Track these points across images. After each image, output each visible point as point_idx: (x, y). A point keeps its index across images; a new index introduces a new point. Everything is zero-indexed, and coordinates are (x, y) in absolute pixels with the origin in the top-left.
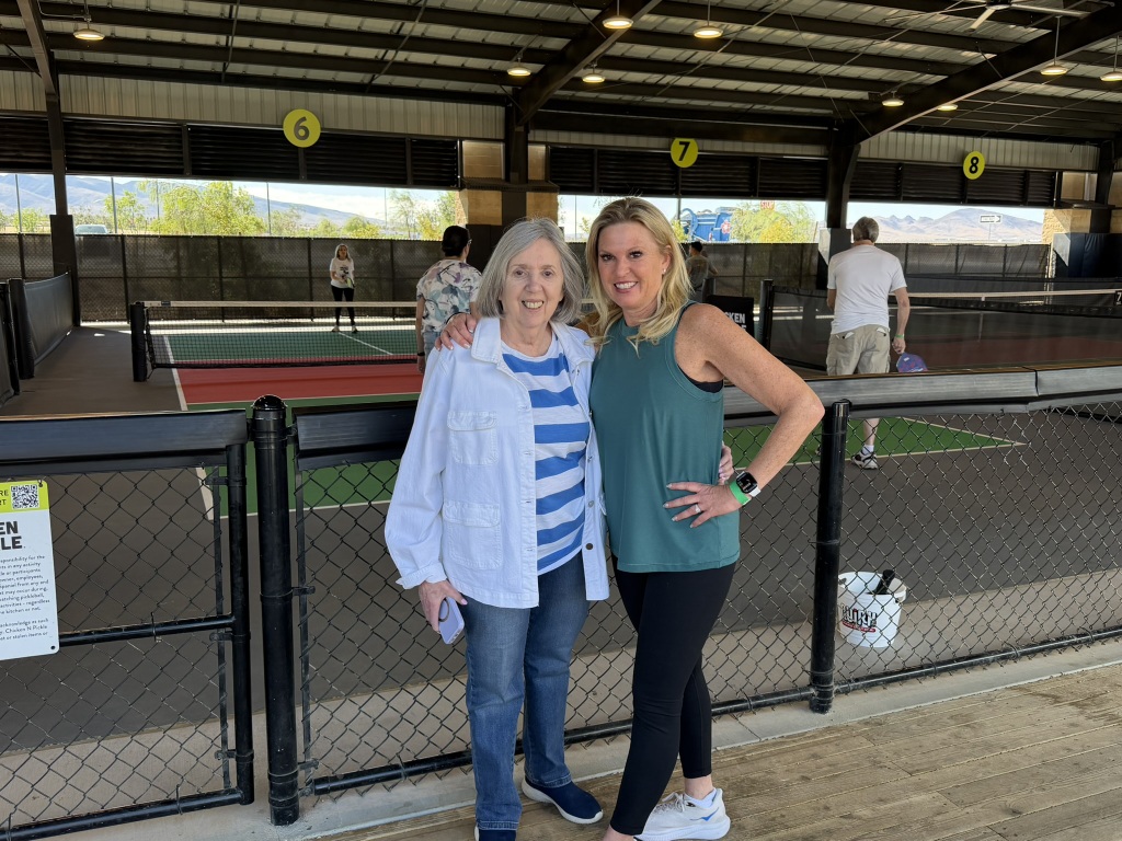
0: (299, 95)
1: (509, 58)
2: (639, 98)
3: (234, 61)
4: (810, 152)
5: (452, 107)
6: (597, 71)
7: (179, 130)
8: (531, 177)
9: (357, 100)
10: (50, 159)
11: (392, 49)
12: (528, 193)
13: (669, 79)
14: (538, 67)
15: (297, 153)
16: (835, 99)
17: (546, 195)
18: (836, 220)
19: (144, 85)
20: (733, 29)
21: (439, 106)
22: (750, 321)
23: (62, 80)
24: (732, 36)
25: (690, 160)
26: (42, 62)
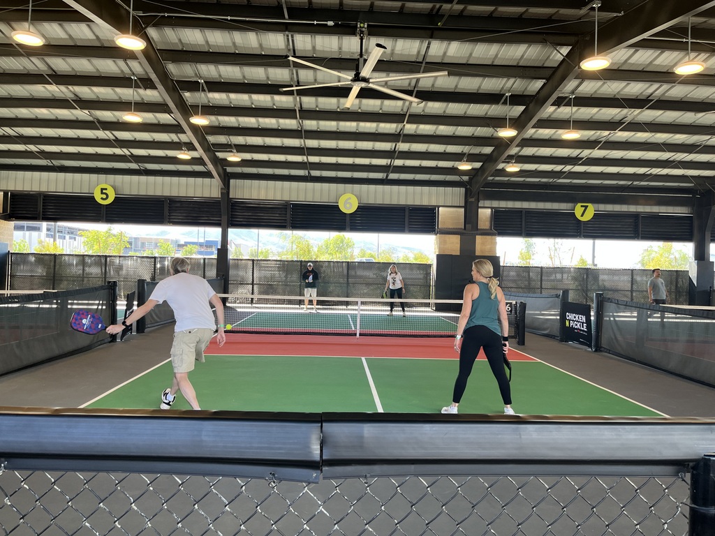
0: (349, 186)
1: (460, 160)
2: (551, 180)
4: (680, 211)
5: (434, 189)
6: (515, 164)
7: (287, 206)
8: (480, 227)
10: (220, 220)
13: (568, 168)
15: (345, 217)
16: (692, 177)
17: (490, 237)
18: (701, 255)
19: (271, 183)
20: (604, 134)
21: (426, 189)
22: (588, 321)
23: (232, 182)
24: (603, 139)
25: (588, 216)
26: (214, 173)
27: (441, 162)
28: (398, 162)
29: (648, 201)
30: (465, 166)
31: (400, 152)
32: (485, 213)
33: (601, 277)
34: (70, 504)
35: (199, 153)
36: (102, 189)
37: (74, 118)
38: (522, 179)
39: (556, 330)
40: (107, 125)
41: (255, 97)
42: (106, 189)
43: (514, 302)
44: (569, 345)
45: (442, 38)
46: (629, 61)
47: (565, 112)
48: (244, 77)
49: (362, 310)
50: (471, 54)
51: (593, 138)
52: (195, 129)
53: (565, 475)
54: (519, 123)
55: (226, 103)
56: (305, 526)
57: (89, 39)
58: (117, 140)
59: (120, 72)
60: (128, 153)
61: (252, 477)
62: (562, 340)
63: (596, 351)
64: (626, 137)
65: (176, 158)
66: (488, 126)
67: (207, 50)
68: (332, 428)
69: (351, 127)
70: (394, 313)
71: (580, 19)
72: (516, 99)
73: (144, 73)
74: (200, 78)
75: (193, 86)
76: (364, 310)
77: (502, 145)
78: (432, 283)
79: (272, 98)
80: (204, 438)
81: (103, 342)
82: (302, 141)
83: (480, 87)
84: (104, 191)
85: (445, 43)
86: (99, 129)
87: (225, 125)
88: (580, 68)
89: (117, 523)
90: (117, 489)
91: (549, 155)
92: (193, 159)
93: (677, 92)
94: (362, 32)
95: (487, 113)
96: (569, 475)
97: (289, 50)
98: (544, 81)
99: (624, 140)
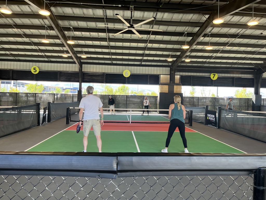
0: (127, 67)
1: (168, 57)
2: (202, 65)
4: (249, 76)
5: (158, 68)
6: (188, 59)
7: (103, 74)
8: (175, 82)
9: (138, 67)
10: (79, 80)
12: (174, 86)
13: (208, 60)
14: (175, 59)
15: (126, 78)
16: (253, 63)
17: (179, 86)
18: (257, 93)
19: (98, 66)
20: (221, 48)
21: (156, 68)
22: (215, 117)
23: (83, 65)
24: (221, 50)
25: (216, 78)
26: (76, 62)
27: (161, 58)
28: (145, 58)
29: (238, 73)
30: (170, 60)
31: (146, 54)
32: (177, 77)
33: (220, 101)
34: (22, 187)
35: (71, 54)
36: (34, 68)
37: (23, 41)
38: (191, 64)
39: (204, 120)
40: (36, 44)
41: (92, 33)
42: (36, 68)
43: (188, 110)
44: (209, 126)
45: (161, 12)
46: (231, 21)
47: (207, 39)
48: (87, 26)
49: (132, 113)
50: (172, 18)
51: (217, 49)
52: (69, 45)
53: (208, 175)
54: (190, 44)
55: (81, 36)
56: (111, 195)
57: (29, 12)
58: (40, 50)
59: (40, 24)
60: (44, 55)
61: (91, 177)
62: (206, 124)
63: (218, 128)
64: (229, 49)
65: (62, 56)
66: (179, 44)
67: (73, 16)
68: (121, 158)
69: (127, 45)
70: (144, 114)
71: (213, 4)
72: (189, 35)
73: (50, 24)
74: (71, 26)
75: (68, 29)
76: (133, 113)
77: (184, 52)
78: (158, 103)
79: (98, 34)
80: (73, 163)
81: (35, 126)
82: (109, 50)
83: (175, 30)
84: (35, 69)
85: (163, 14)
86: (33, 45)
87: (80, 44)
88: (212, 23)
89: (40, 194)
90: (40, 182)
91: (201, 55)
92: (68, 56)
93: (248, 32)
94: (132, 9)
95: (178, 40)
96: (209, 175)
97: (104, 16)
98: (199, 28)
99: (229, 50)
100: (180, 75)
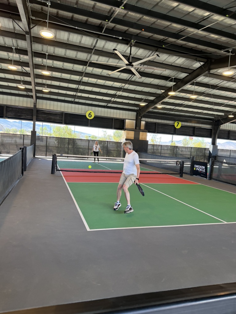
0: (90, 107)
3: (77, 99)
5: (124, 112)
6: (160, 105)
7: (63, 113)
8: (141, 129)
9: (103, 109)
10: (33, 118)
11: (114, 98)
12: (140, 132)
14: (147, 103)
15: (88, 120)
16: (216, 115)
18: (214, 143)
22: (206, 168)
25: (179, 127)
26: (34, 96)
29: (198, 123)
30: (143, 104)
32: (143, 123)
43: (180, 161)
44: (194, 177)
48: (65, 54)
62: (190, 175)
63: (209, 179)
83: (161, 73)
94: (131, 44)
95: (159, 84)
100: (145, 121)
